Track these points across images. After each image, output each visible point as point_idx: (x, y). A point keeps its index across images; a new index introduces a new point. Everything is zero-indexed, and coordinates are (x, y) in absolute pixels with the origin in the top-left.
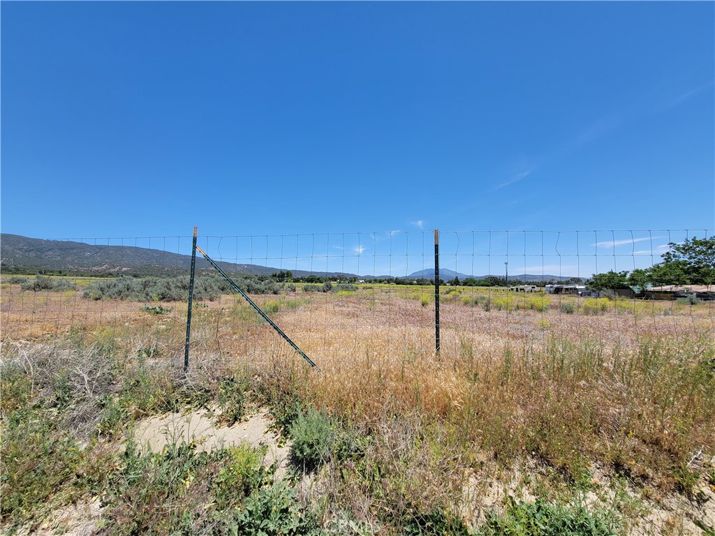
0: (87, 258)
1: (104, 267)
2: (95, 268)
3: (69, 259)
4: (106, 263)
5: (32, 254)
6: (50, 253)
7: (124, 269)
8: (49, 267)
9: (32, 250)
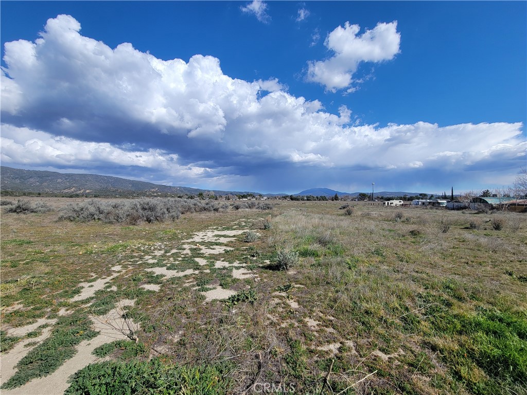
0: (59, 183)
1: (72, 190)
2: (66, 191)
3: (45, 184)
4: (74, 187)
5: (18, 181)
6: (31, 180)
7: (88, 191)
8: (31, 190)
9: (18, 178)
